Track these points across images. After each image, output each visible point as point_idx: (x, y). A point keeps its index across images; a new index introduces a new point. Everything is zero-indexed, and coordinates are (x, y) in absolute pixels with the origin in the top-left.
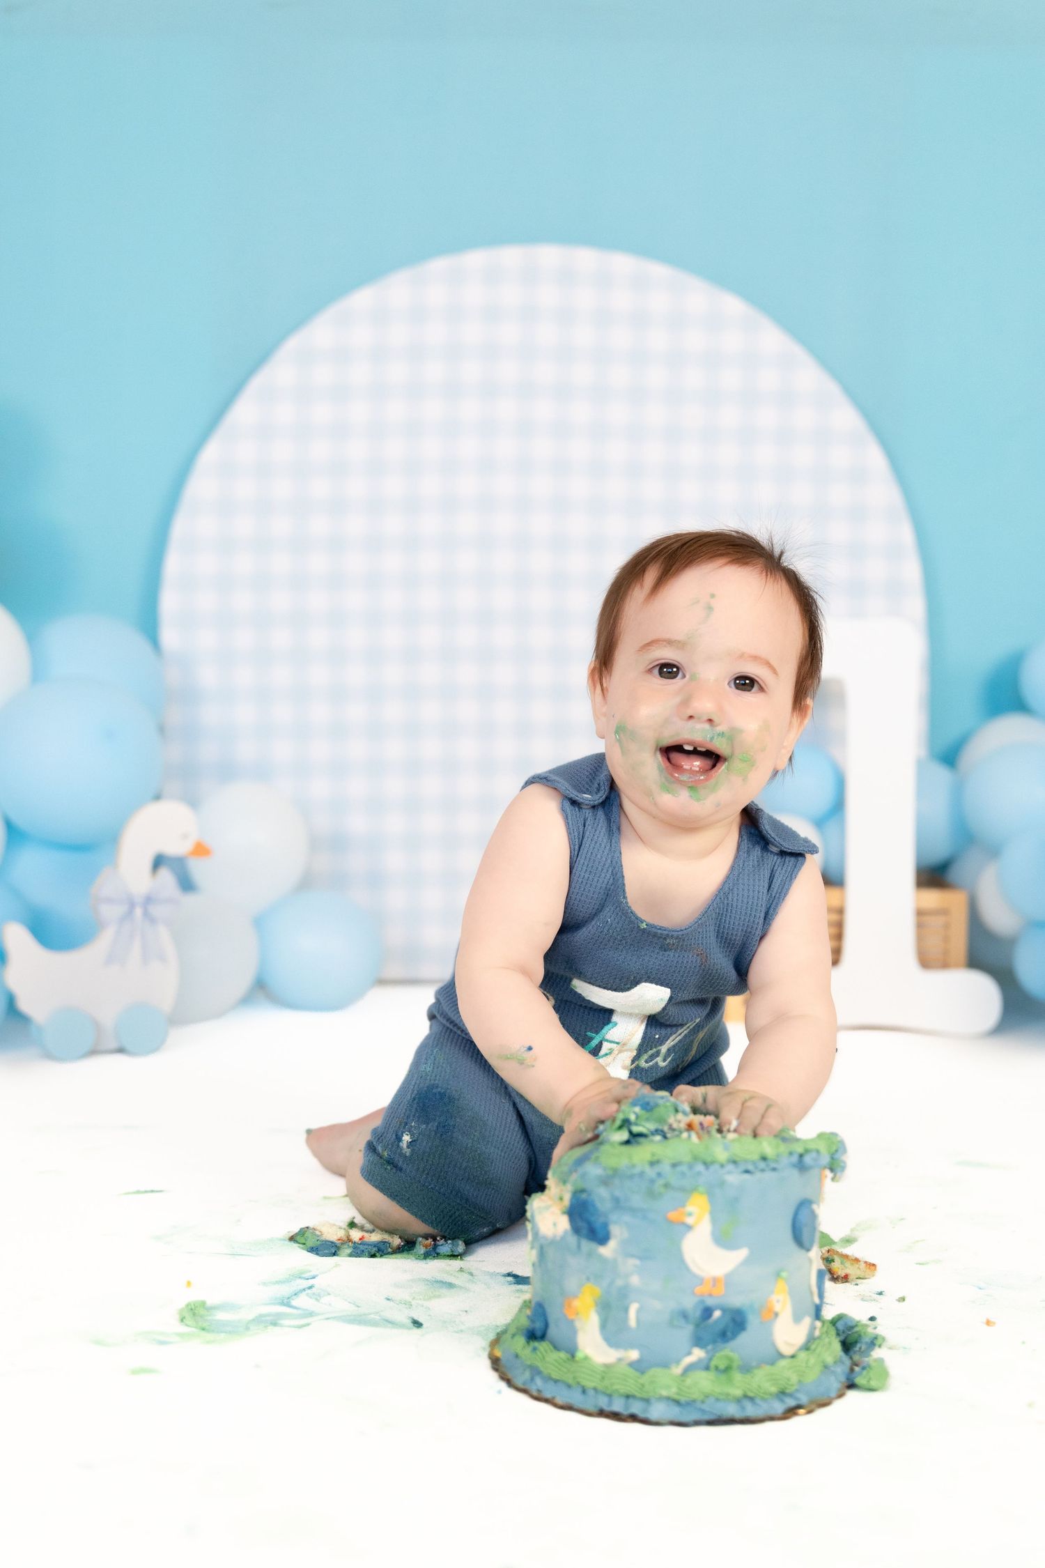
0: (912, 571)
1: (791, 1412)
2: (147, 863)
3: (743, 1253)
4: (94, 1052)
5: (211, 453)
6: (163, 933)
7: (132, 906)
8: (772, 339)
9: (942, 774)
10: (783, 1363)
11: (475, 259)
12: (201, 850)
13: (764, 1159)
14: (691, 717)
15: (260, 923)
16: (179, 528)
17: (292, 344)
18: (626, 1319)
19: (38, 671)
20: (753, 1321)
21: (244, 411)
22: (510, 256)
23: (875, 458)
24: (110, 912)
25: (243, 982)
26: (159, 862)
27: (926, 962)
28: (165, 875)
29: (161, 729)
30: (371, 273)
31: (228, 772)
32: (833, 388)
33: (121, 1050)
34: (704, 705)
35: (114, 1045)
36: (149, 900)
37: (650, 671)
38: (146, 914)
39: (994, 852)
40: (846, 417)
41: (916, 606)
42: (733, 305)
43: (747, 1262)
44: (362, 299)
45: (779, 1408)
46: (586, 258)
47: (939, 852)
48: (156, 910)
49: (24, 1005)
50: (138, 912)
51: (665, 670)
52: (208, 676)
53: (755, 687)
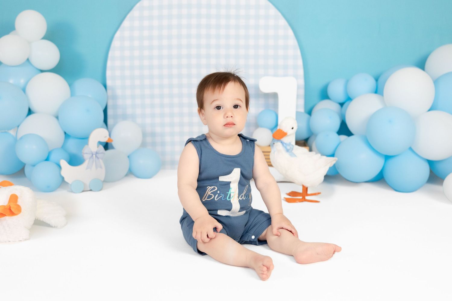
0: (300, 62)
2: (96, 144)
4: (83, 191)
6: (101, 161)
7: (93, 154)
9: (306, 116)
12: (110, 140)
15: (129, 157)
17: (138, 5)
19: (72, 94)
23: (290, 32)
24: (86, 156)
25: (126, 171)
32: (279, 14)
33: (91, 190)
35: (89, 189)
36: (97, 153)
37: (215, 108)
38: (96, 156)
40: (283, 22)
48: (99, 156)
49: (66, 180)
50: (94, 156)
52: (119, 92)
53: (239, 107)
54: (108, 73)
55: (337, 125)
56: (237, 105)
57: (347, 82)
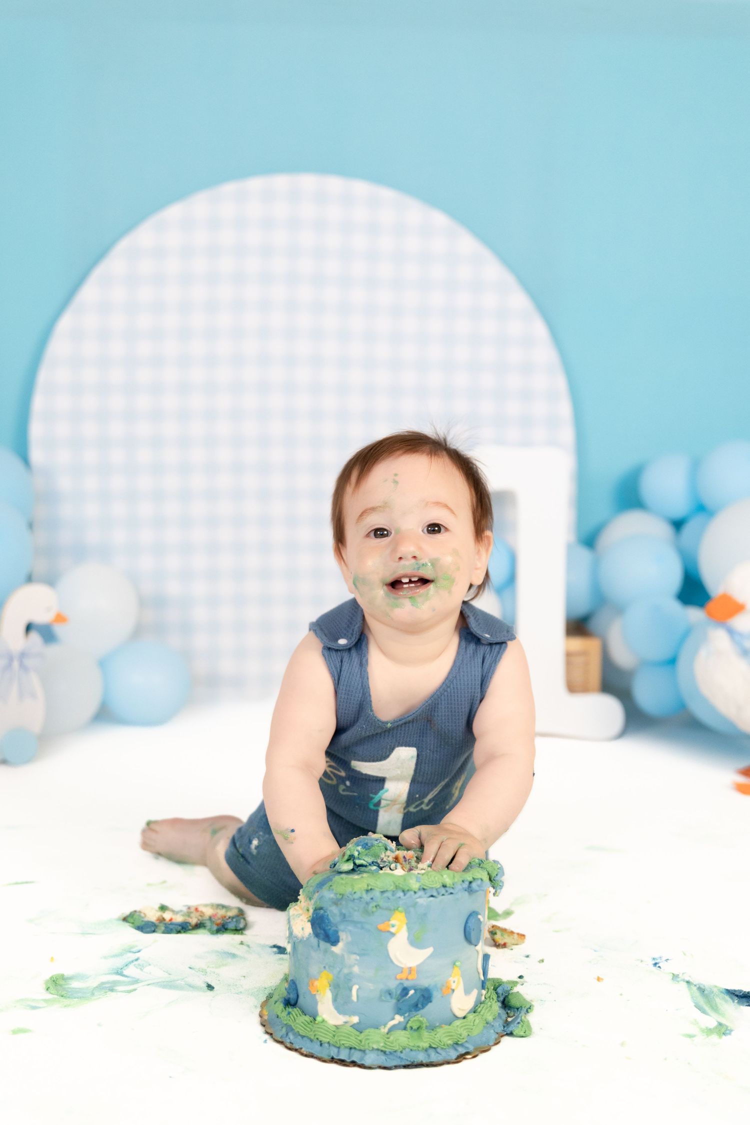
0: (565, 409)
1: (461, 1058)
2: (22, 628)
3: (430, 950)
5: (65, 323)
6: (34, 678)
7: (11, 659)
8: (467, 243)
9: (584, 554)
10: (458, 1023)
11: (255, 184)
12: (60, 618)
13: (444, 886)
14: (400, 558)
15: (103, 664)
16: (43, 376)
17: (123, 244)
18: (351, 996)
20: (436, 996)
21: (89, 293)
22: (281, 182)
23: (540, 329)
25: (92, 707)
26: (29, 628)
27: (572, 688)
28: (35, 636)
29: (31, 526)
30: (180, 194)
31: (80, 553)
32: (510, 279)
33: (4, 762)
34: (407, 549)
36: (23, 655)
37: (368, 535)
38: (22, 665)
39: (619, 610)
40: (519, 300)
41: (567, 435)
42: (439, 219)
43: (431, 956)
44: (174, 212)
45: (454, 1055)
46: (334, 184)
47: (582, 608)
48: (28, 662)
50: (16, 664)
51: (379, 533)
52: (64, 483)
53: (442, 529)
54: (36, 430)
55: (674, 579)
56: (438, 525)
57: (696, 467)
